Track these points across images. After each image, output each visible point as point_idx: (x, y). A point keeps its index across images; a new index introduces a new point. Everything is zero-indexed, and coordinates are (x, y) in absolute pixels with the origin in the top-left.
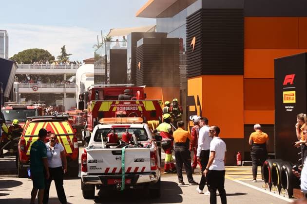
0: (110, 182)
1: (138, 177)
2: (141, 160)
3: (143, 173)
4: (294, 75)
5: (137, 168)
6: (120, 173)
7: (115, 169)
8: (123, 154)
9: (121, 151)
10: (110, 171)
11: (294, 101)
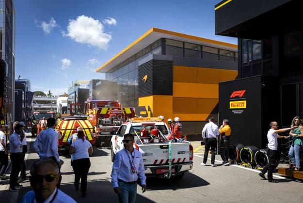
0: (158, 172)
1: (181, 166)
2: (183, 153)
3: (184, 163)
4: (244, 91)
5: (179, 159)
6: (167, 163)
7: (162, 161)
8: (170, 149)
9: (168, 146)
10: (158, 163)
11: (245, 107)
